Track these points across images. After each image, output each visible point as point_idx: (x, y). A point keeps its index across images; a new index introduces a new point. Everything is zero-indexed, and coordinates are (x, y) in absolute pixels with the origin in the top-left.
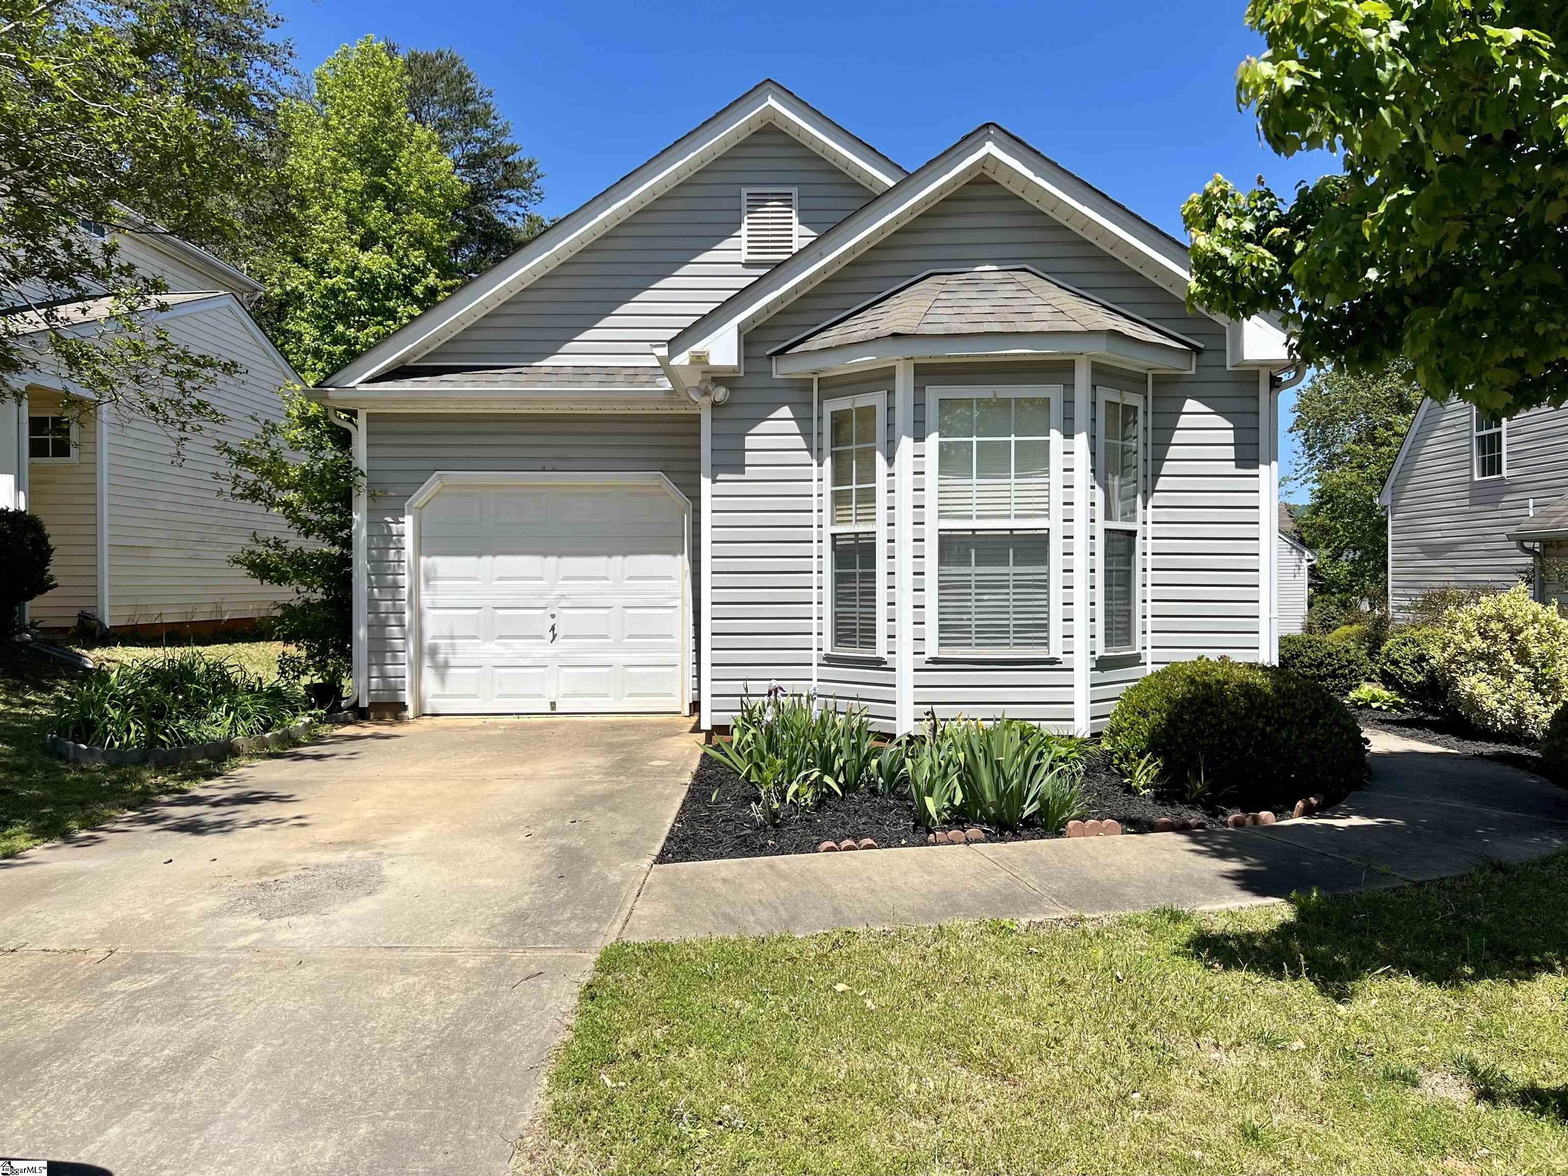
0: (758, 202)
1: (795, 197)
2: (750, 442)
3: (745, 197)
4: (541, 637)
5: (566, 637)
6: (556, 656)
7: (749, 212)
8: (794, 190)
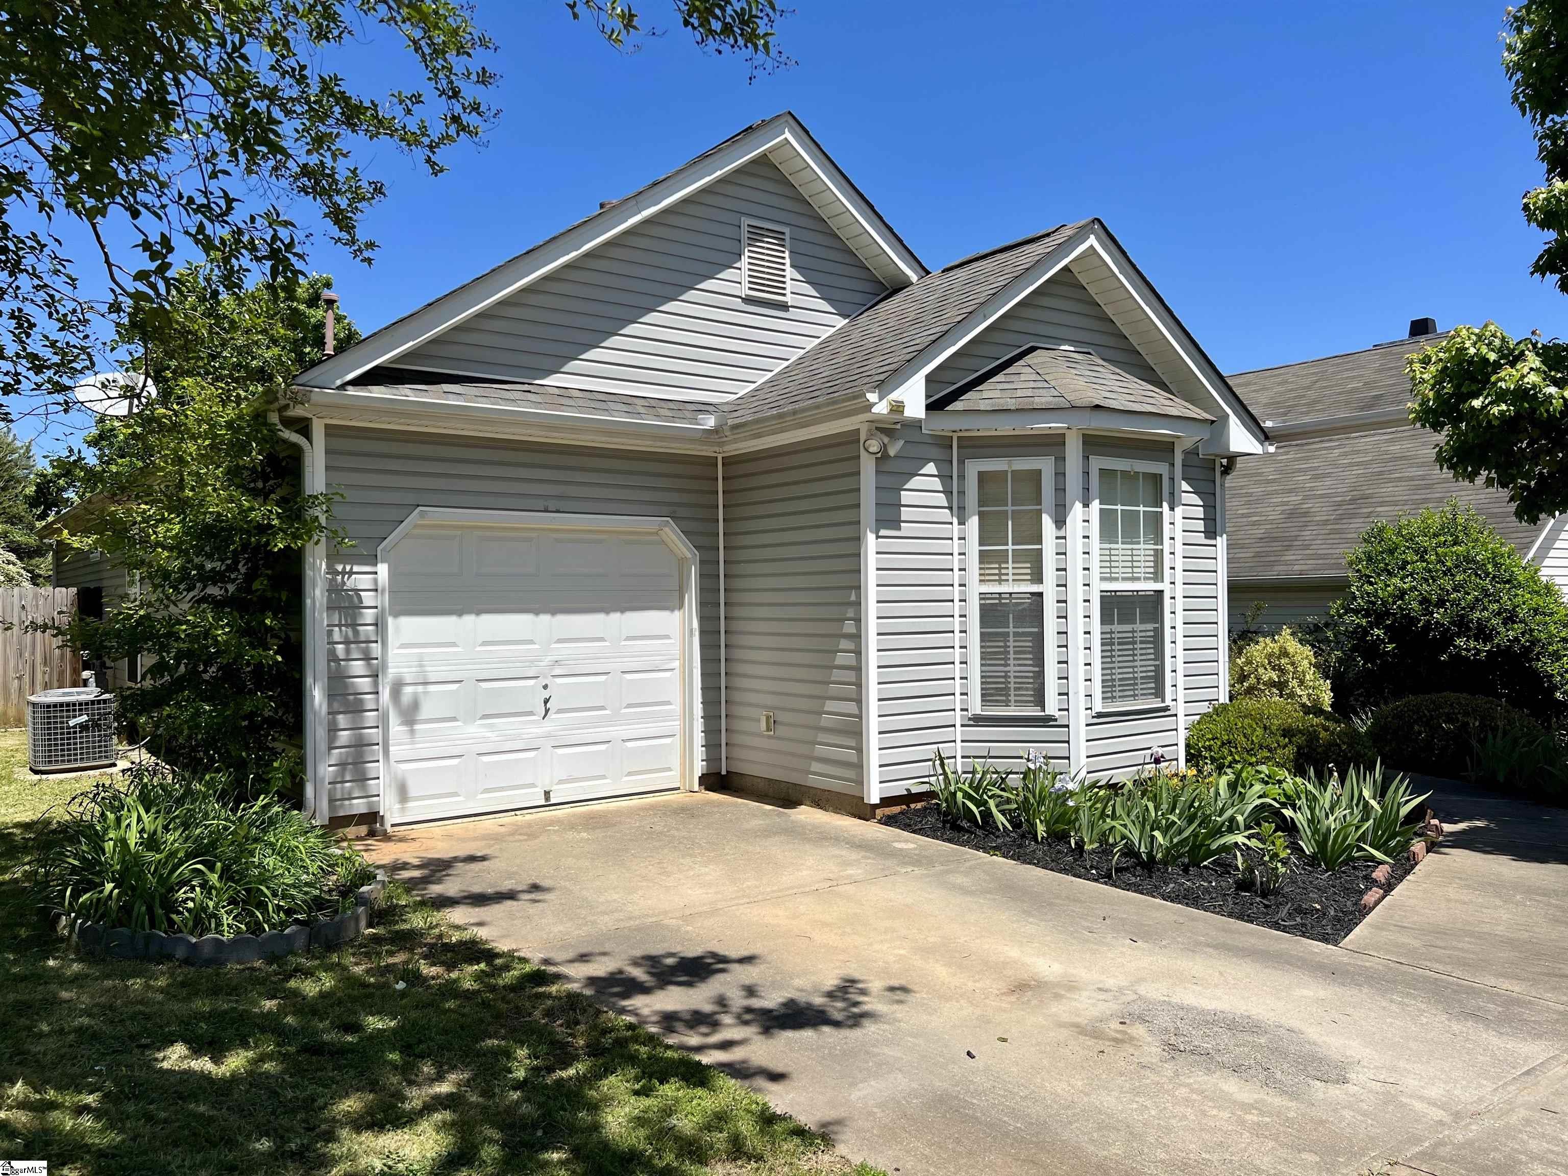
0: (757, 235)
1: (787, 237)
2: (906, 497)
3: (745, 229)
4: (531, 713)
5: (560, 711)
6: (548, 736)
7: (750, 245)
8: (786, 230)
